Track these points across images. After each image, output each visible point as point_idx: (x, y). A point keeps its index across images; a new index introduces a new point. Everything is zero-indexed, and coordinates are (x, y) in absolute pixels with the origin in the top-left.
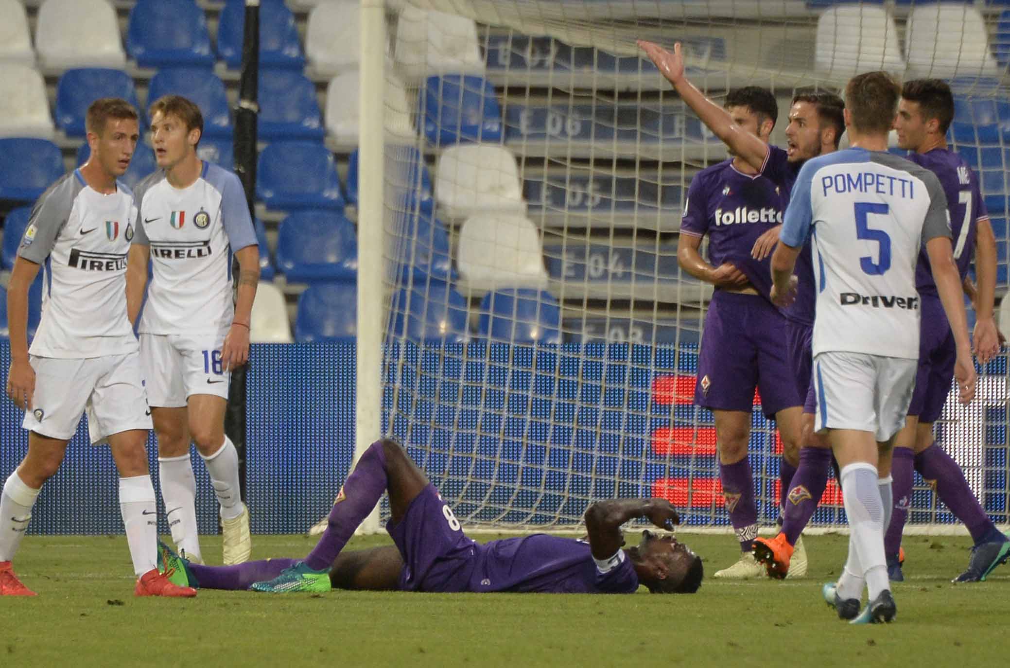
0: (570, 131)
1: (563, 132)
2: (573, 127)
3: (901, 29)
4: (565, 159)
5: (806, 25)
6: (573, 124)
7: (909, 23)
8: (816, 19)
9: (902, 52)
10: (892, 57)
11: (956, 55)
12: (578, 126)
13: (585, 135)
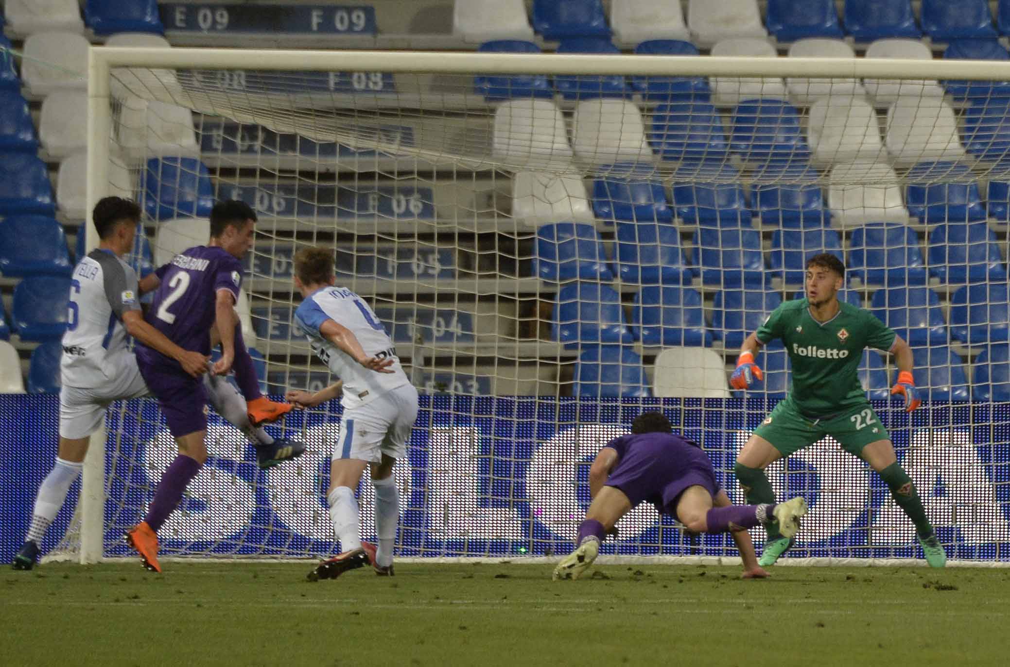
0: (276, 207)
1: (270, 209)
2: (279, 204)
3: (568, 120)
4: (270, 232)
5: (485, 116)
6: (278, 201)
7: (575, 115)
8: (493, 111)
9: (570, 140)
10: (561, 143)
11: (616, 143)
12: (283, 203)
13: (288, 211)
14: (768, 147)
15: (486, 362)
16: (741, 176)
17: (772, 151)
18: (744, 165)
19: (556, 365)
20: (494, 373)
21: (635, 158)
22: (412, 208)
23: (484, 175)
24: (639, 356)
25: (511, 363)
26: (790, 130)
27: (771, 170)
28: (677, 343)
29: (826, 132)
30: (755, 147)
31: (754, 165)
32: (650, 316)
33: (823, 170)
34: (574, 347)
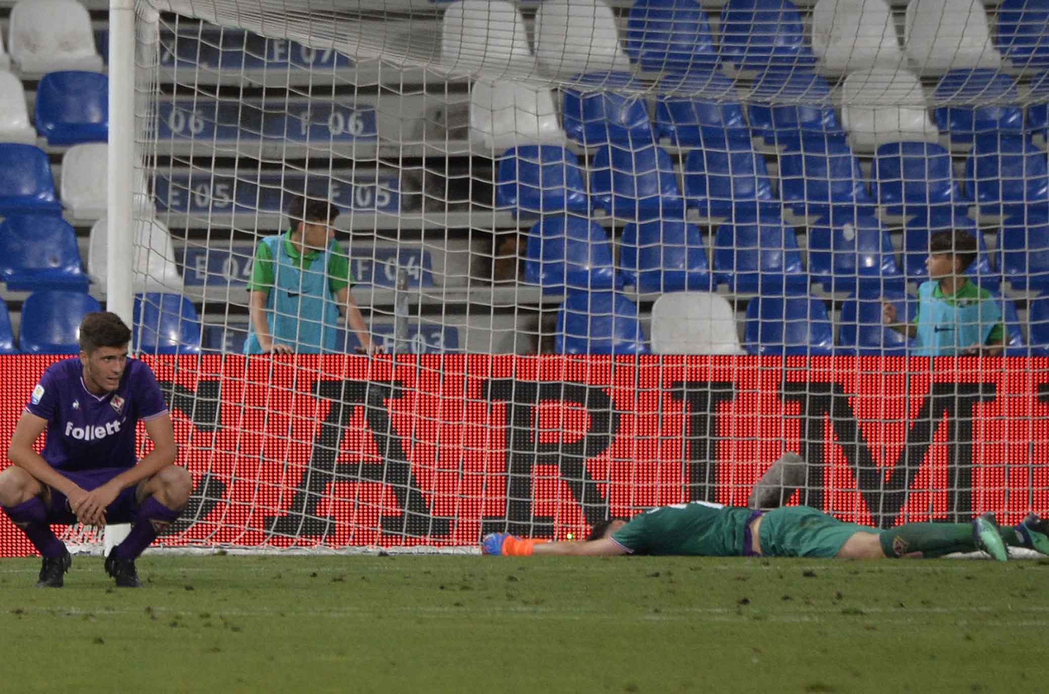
0: (193, 130)
1: (187, 131)
2: (197, 125)
3: (530, 22)
4: (187, 158)
5: (433, 18)
6: (196, 122)
7: (538, 17)
8: (442, 12)
9: (531, 45)
10: (521, 50)
11: (587, 49)
12: (201, 124)
13: (207, 133)
14: (768, 50)
15: (456, 310)
16: (736, 86)
17: (772, 54)
18: (739, 74)
19: (538, 312)
20: (466, 323)
21: (608, 67)
22: (352, 129)
23: (436, 88)
24: (635, 303)
25: (485, 310)
26: (791, 28)
27: (772, 82)
28: (680, 288)
29: (835, 33)
30: (752, 50)
31: (752, 74)
32: (648, 258)
33: (833, 81)
34: (560, 291)
